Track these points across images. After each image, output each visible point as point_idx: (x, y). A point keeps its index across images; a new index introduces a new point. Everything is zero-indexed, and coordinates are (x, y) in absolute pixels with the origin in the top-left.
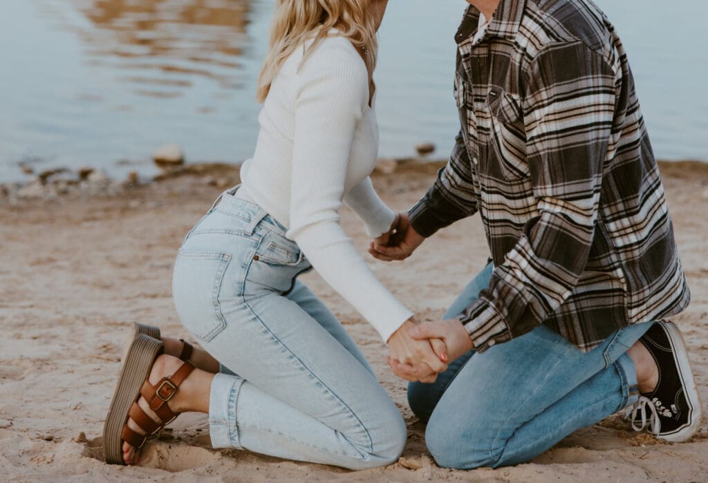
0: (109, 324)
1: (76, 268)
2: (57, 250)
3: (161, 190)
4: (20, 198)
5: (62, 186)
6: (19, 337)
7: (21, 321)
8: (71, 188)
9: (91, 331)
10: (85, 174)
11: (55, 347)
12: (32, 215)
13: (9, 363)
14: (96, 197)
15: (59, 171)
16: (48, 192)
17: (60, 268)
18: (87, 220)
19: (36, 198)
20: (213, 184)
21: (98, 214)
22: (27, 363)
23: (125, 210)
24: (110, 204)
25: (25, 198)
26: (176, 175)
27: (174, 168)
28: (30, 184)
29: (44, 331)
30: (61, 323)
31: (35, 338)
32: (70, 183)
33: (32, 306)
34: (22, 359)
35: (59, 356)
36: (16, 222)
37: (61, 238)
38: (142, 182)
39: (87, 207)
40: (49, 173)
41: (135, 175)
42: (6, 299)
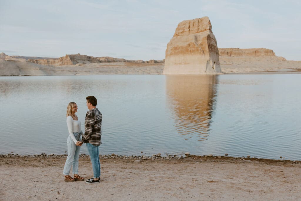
1: (173, 170)
2: (171, 168)
3: (186, 159)
4: (166, 159)
5: (172, 158)
8: (173, 158)
10: (175, 156)
12: (168, 162)
14: (176, 160)
15: (172, 155)
16: (170, 159)
19: (168, 159)
20: (193, 159)
21: (177, 163)
23: (180, 162)
24: (178, 161)
26: (188, 157)
27: (188, 156)
28: (167, 157)
32: (173, 157)
36: (165, 163)
37: (171, 166)
38: (183, 158)
39: (175, 161)
40: (170, 156)
41: (182, 157)
42: (164, 174)
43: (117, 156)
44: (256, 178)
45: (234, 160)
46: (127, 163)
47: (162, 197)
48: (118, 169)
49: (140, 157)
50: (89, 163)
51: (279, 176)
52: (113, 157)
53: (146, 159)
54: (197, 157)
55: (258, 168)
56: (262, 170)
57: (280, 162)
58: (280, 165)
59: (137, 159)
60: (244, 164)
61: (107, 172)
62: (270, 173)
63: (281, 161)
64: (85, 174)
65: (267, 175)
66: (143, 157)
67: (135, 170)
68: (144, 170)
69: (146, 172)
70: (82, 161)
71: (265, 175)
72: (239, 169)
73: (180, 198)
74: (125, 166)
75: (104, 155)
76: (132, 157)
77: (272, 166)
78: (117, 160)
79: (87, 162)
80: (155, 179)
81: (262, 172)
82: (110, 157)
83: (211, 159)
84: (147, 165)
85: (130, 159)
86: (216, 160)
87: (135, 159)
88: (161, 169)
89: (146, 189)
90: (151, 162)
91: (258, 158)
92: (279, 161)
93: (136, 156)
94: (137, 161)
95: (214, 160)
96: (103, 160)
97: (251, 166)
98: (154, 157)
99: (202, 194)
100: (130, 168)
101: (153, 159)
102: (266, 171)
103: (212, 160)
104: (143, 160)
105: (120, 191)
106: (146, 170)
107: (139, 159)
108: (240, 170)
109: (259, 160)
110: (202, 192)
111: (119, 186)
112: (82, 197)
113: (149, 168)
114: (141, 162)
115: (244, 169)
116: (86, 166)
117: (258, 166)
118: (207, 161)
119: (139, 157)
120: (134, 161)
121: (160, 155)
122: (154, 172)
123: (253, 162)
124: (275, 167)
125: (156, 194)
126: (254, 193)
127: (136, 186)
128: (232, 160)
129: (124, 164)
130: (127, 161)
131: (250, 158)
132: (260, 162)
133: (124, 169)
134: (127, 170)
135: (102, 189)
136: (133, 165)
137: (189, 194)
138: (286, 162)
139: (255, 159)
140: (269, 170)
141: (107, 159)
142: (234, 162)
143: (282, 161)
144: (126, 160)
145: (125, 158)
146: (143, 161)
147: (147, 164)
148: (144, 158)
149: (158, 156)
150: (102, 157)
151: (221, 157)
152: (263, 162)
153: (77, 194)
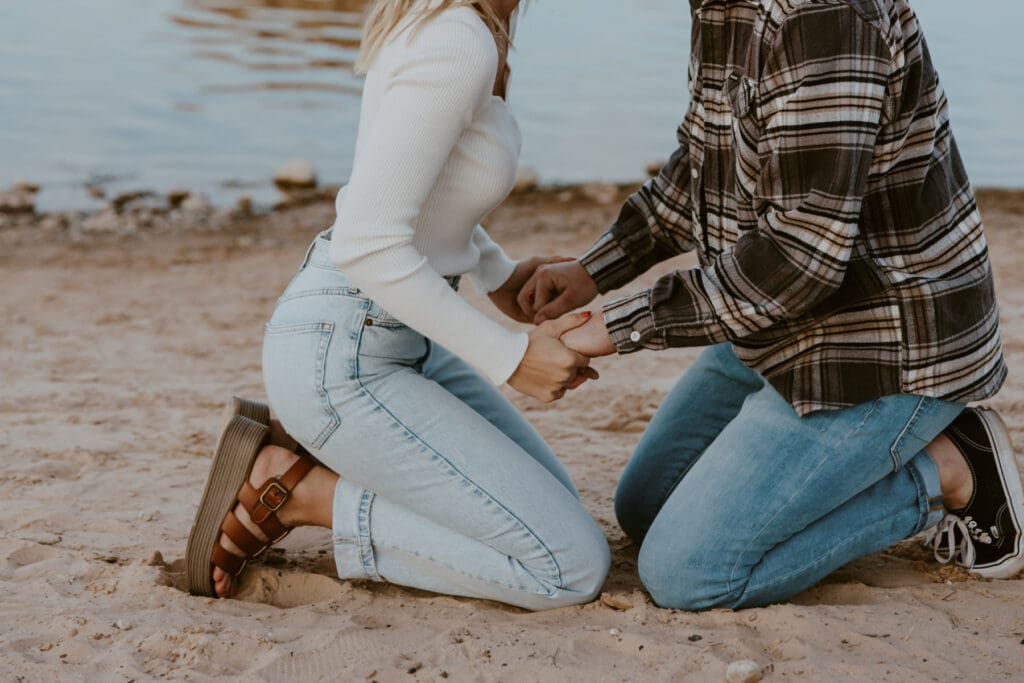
0: (203, 405)
1: (160, 328)
2: (134, 303)
3: (284, 222)
4: (85, 232)
5: (144, 216)
6: (76, 421)
7: (81, 399)
8: (158, 219)
9: (177, 414)
10: (177, 200)
11: (125, 435)
12: (102, 255)
13: (60, 457)
14: (193, 232)
15: (140, 195)
16: (125, 223)
17: (137, 328)
18: (177, 263)
19: (107, 232)
21: (194, 256)
22: (85, 457)
23: (232, 250)
24: (210, 241)
25: (93, 232)
26: (305, 202)
27: (302, 193)
28: (99, 213)
29: (109, 414)
30: (135, 403)
31: (98, 423)
32: (156, 212)
33: (96, 380)
34: (78, 450)
35: (131, 448)
36: (78, 264)
37: (141, 286)
38: (257, 212)
39: (178, 245)
40: (127, 198)
41: (248, 202)
42: (60, 370)
86: (579, 215)
88: (22, 321)
95: (552, 218)
121: (31, 199)
149: (7, 210)
151: (613, 192)
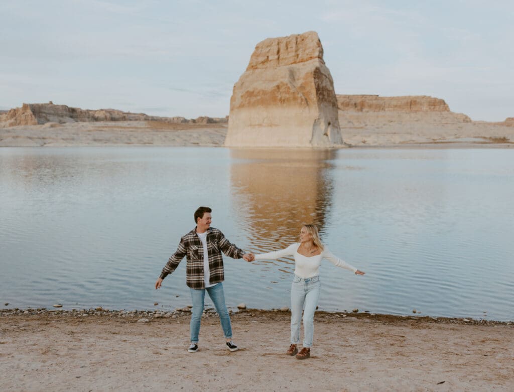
5: (211, 314)
8: (213, 315)
15: (211, 309)
18: (213, 324)
20: (251, 315)
21: (217, 323)
26: (242, 312)
27: (243, 310)
32: (213, 313)
38: (232, 314)
39: (215, 320)
40: (208, 310)
41: (231, 312)
43: (108, 311)
44: (350, 348)
45: (327, 317)
46: (123, 324)
47: (165, 381)
48: (101, 335)
49: (150, 314)
50: (49, 325)
51: (392, 345)
52: (99, 313)
53: (162, 317)
54: (258, 313)
55: (362, 332)
56: (369, 335)
57: (409, 321)
58: (406, 324)
59: (143, 317)
60: (342, 324)
61: (80, 340)
62: (380, 340)
63: (411, 319)
64: (35, 345)
65: (372, 343)
66: (157, 312)
67: (134, 337)
68: (151, 336)
69: (153, 339)
70: (37, 322)
71: (369, 343)
72: (327, 333)
73: (197, 382)
74: (117, 330)
75: (82, 310)
76: (136, 312)
77: (390, 328)
78: (105, 319)
79: (46, 322)
80: (164, 352)
81: (367, 338)
82: (93, 313)
83: (284, 315)
84: (159, 328)
85: (130, 316)
87: (140, 316)
89: (141, 369)
90: (170, 323)
91: (372, 313)
92: (409, 318)
93: (142, 312)
94: (143, 320)
96: (76, 320)
97: (351, 328)
98: (178, 312)
99: (240, 375)
100: (125, 334)
101: (173, 316)
102: (374, 335)
103: (286, 318)
104: (154, 318)
105: (94, 372)
106: (154, 336)
107: (147, 317)
108: (327, 335)
109: (373, 316)
110: (240, 372)
111: (95, 363)
112: (22, 383)
113: (162, 333)
114: (150, 322)
115: (336, 332)
116: (42, 330)
117: (364, 328)
118: (276, 319)
119: (149, 312)
120: (137, 321)
121: (190, 309)
122: (169, 339)
123: (361, 320)
124: (394, 330)
125: (156, 376)
126: (331, 372)
127: (124, 363)
128: (323, 317)
129: (116, 326)
130: (124, 320)
131: (358, 313)
132: (373, 321)
133: (114, 335)
134: (118, 337)
135: (60, 369)
136: (133, 328)
137: (215, 376)
138: (420, 319)
139: (366, 315)
140: (382, 335)
141: (85, 316)
142: (324, 322)
143: (413, 319)
144: (122, 318)
145: (121, 315)
146: (155, 320)
147: (159, 326)
148: (156, 315)
149: (185, 311)
150: (78, 314)
152: (379, 320)
153: (14, 377)
